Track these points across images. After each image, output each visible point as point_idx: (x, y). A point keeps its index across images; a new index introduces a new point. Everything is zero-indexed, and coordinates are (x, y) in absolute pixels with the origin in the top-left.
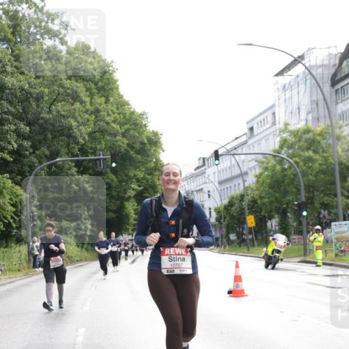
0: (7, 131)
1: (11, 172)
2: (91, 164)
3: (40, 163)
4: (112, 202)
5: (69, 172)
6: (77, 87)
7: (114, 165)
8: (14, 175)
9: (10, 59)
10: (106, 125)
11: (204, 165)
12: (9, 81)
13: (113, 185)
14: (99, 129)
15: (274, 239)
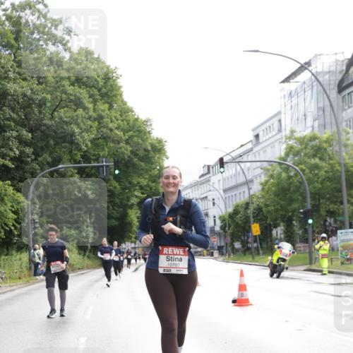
0: (9, 138)
1: (12, 179)
2: (93, 171)
3: (42, 170)
4: (114, 209)
6: (81, 93)
7: (117, 172)
8: (15, 182)
9: (13, 65)
10: (109, 131)
11: (209, 172)
12: (11, 87)
13: (116, 192)
14: (102, 135)
15: (279, 248)
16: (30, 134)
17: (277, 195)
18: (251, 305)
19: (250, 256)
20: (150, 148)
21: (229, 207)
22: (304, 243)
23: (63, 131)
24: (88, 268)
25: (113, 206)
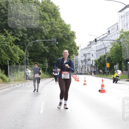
0: (19, 30)
1: (19, 45)
2: (49, 43)
3: (30, 42)
4: (56, 56)
5: (41, 45)
6: (45, 15)
7: (57, 43)
8: (21, 46)
10: (55, 28)
11: (91, 44)
13: (57, 51)
14: (52, 30)
15: (117, 72)
16: (26, 29)
17: (116, 52)
18: (106, 92)
19: (106, 75)
20: (70, 35)
21: (98, 57)
22: (126, 71)
23: (39, 28)
24: (46, 78)
25: (55, 56)
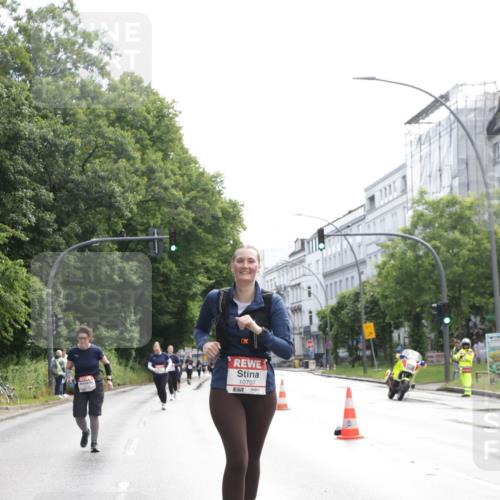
1: (26, 257)
2: (140, 247)
3: (68, 244)
6: (123, 137)
7: (173, 248)
8: (31, 261)
10: (162, 191)
12: (25, 127)
13: (172, 277)
14: (153, 196)
15: (402, 357)
16: (51, 194)
20: (220, 214)
23: (99, 190)
24: (131, 384)
25: (167, 296)
